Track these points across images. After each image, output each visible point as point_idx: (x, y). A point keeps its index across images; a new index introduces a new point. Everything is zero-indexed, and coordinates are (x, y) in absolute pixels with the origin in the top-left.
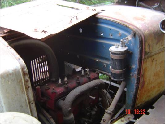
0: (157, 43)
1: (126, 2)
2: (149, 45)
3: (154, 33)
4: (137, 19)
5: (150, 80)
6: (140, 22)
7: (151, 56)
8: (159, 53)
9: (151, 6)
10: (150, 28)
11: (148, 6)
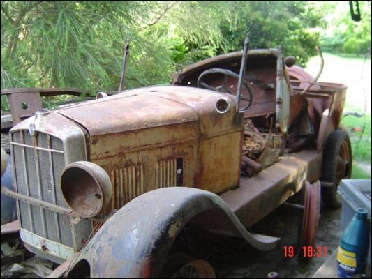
0: (214, 125)
1: (189, 83)
2: (204, 126)
3: (209, 113)
4: (191, 99)
5: (209, 167)
6: (195, 102)
7: (208, 139)
8: (218, 136)
9: (215, 87)
10: (205, 108)
11: (211, 87)
